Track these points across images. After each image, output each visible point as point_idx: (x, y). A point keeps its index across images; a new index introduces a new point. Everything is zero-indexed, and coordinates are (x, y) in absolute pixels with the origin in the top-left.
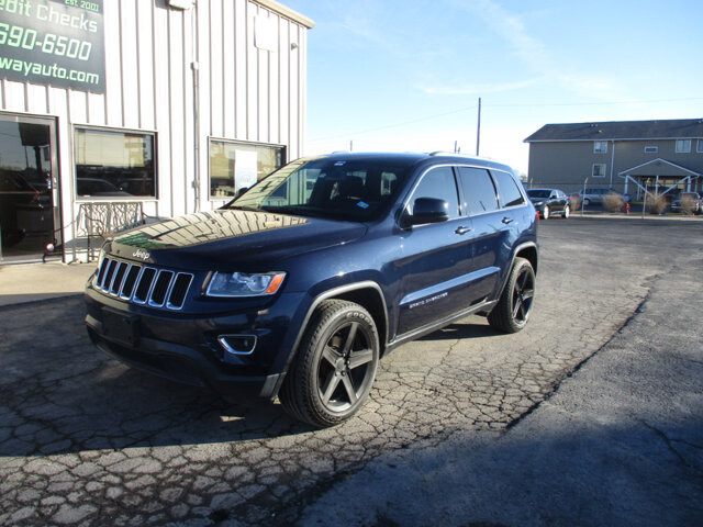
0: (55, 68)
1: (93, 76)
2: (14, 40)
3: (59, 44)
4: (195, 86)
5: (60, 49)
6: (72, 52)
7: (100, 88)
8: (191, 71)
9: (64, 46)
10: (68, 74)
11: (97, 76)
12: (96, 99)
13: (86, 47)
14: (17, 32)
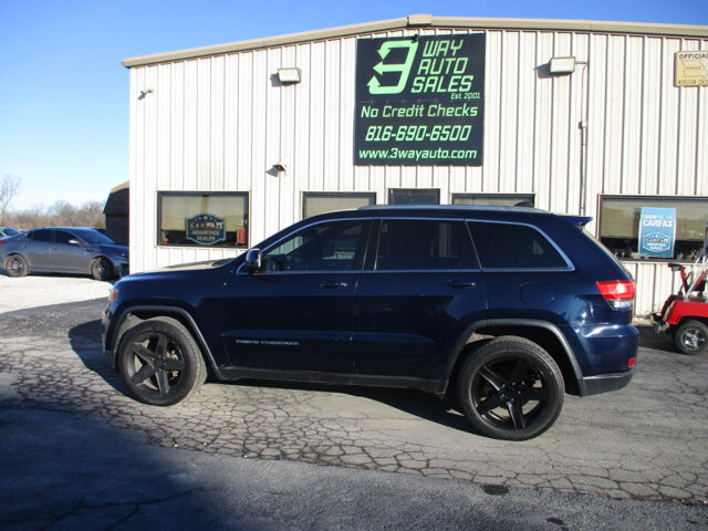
0: (440, 151)
1: (471, 152)
2: (410, 136)
3: (444, 132)
4: (583, 144)
5: (444, 136)
6: (454, 136)
7: (478, 162)
8: (579, 131)
9: (448, 133)
10: (450, 154)
11: (475, 152)
12: (473, 171)
13: (467, 130)
14: (412, 130)
